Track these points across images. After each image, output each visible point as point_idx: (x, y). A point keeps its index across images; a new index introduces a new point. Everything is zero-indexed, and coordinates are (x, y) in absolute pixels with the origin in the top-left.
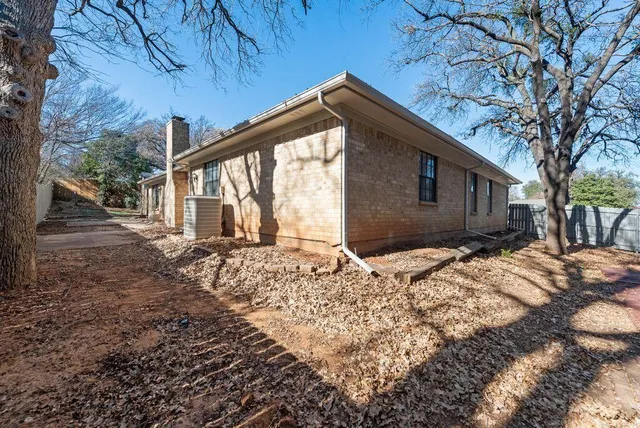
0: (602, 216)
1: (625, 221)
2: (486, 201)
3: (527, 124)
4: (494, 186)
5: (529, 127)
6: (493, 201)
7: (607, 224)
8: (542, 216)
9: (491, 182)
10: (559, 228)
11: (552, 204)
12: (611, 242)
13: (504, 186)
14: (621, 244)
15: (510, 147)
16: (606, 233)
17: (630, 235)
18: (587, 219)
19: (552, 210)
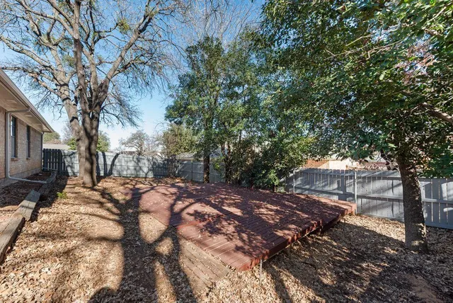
0: (106, 157)
1: (116, 160)
2: (25, 147)
3: (61, 86)
4: (32, 132)
5: (62, 88)
6: (31, 146)
7: (109, 162)
8: (71, 158)
9: (29, 128)
10: (92, 169)
11: (87, 151)
12: (111, 173)
13: (39, 133)
14: (115, 173)
15: (40, 99)
16: (109, 168)
17: (119, 167)
18: (99, 160)
19: (88, 155)
